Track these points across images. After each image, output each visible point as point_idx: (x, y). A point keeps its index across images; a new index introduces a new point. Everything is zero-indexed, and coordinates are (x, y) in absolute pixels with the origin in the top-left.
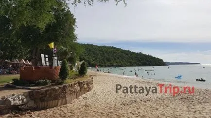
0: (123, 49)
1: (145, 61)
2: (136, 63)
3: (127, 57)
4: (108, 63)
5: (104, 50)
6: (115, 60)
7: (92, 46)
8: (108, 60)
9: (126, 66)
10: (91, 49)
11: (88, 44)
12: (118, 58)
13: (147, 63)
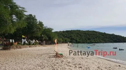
0: (101, 32)
1: (116, 39)
2: (109, 41)
3: (102, 37)
4: (89, 41)
5: (87, 33)
6: (94, 38)
7: (79, 31)
8: (89, 39)
9: (101, 42)
10: (79, 33)
11: (77, 30)
12: (96, 38)
13: (117, 40)
